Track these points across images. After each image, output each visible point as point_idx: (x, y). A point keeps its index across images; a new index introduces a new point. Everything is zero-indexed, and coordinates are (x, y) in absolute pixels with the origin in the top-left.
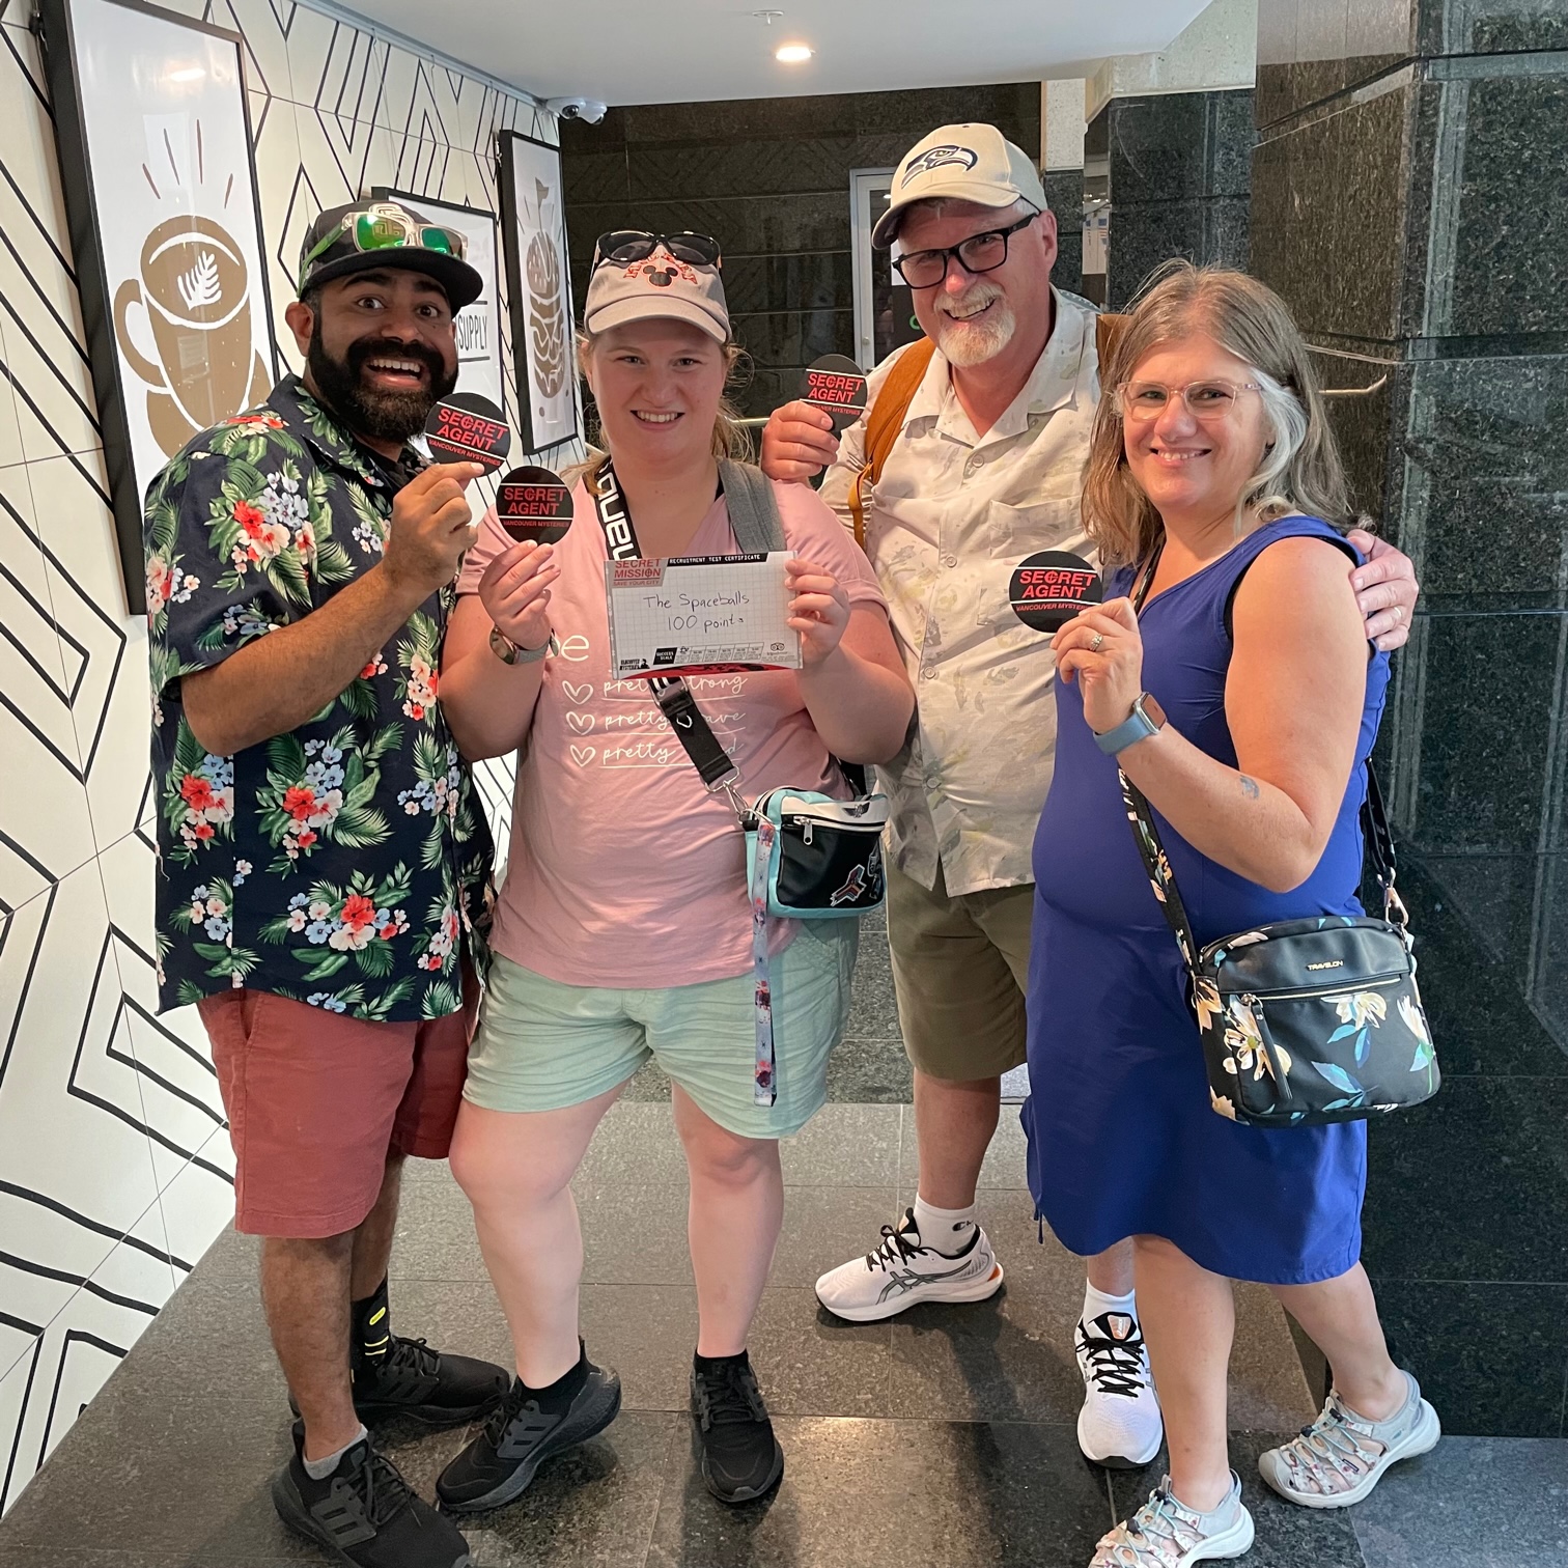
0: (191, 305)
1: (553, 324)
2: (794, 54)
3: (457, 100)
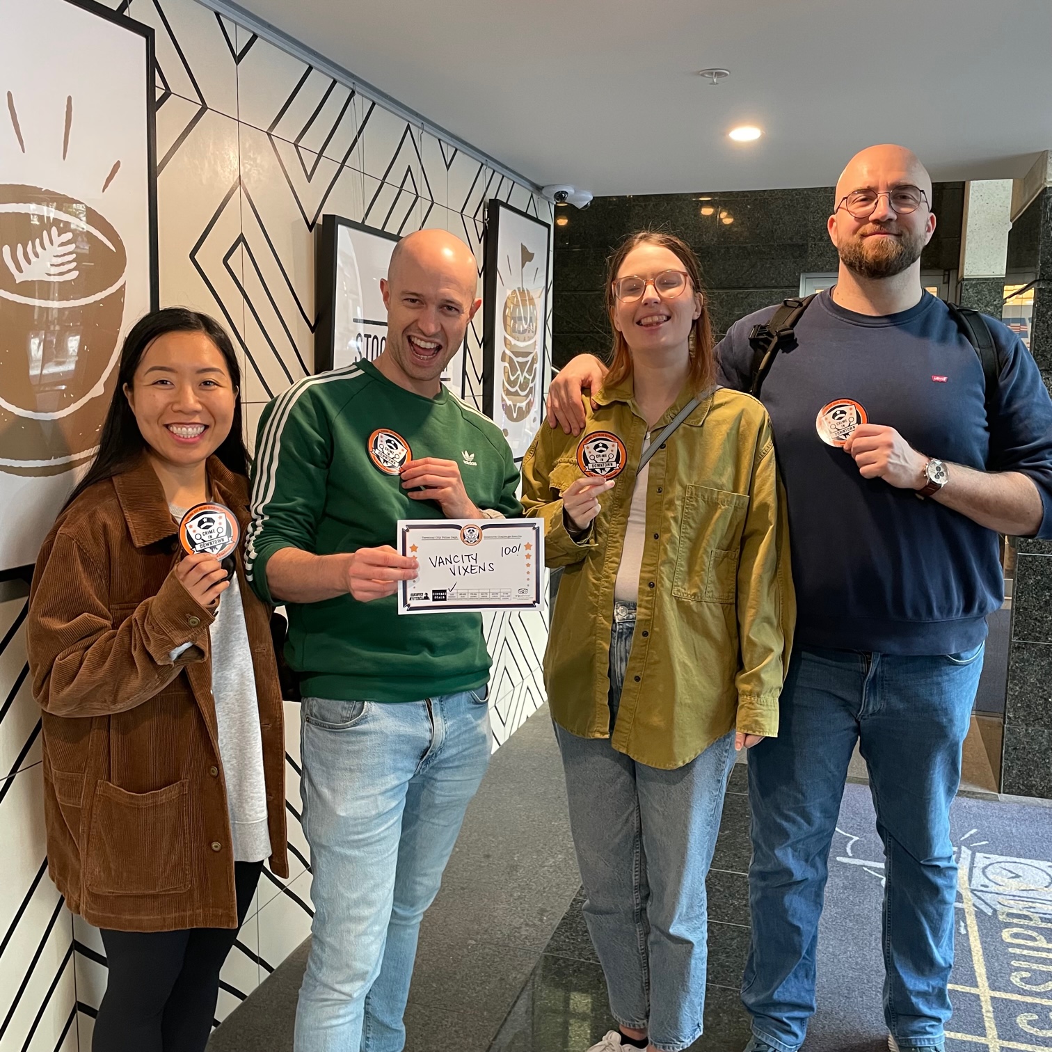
0: (19, 278)
1: (527, 362)
2: (745, 134)
3: (448, 167)
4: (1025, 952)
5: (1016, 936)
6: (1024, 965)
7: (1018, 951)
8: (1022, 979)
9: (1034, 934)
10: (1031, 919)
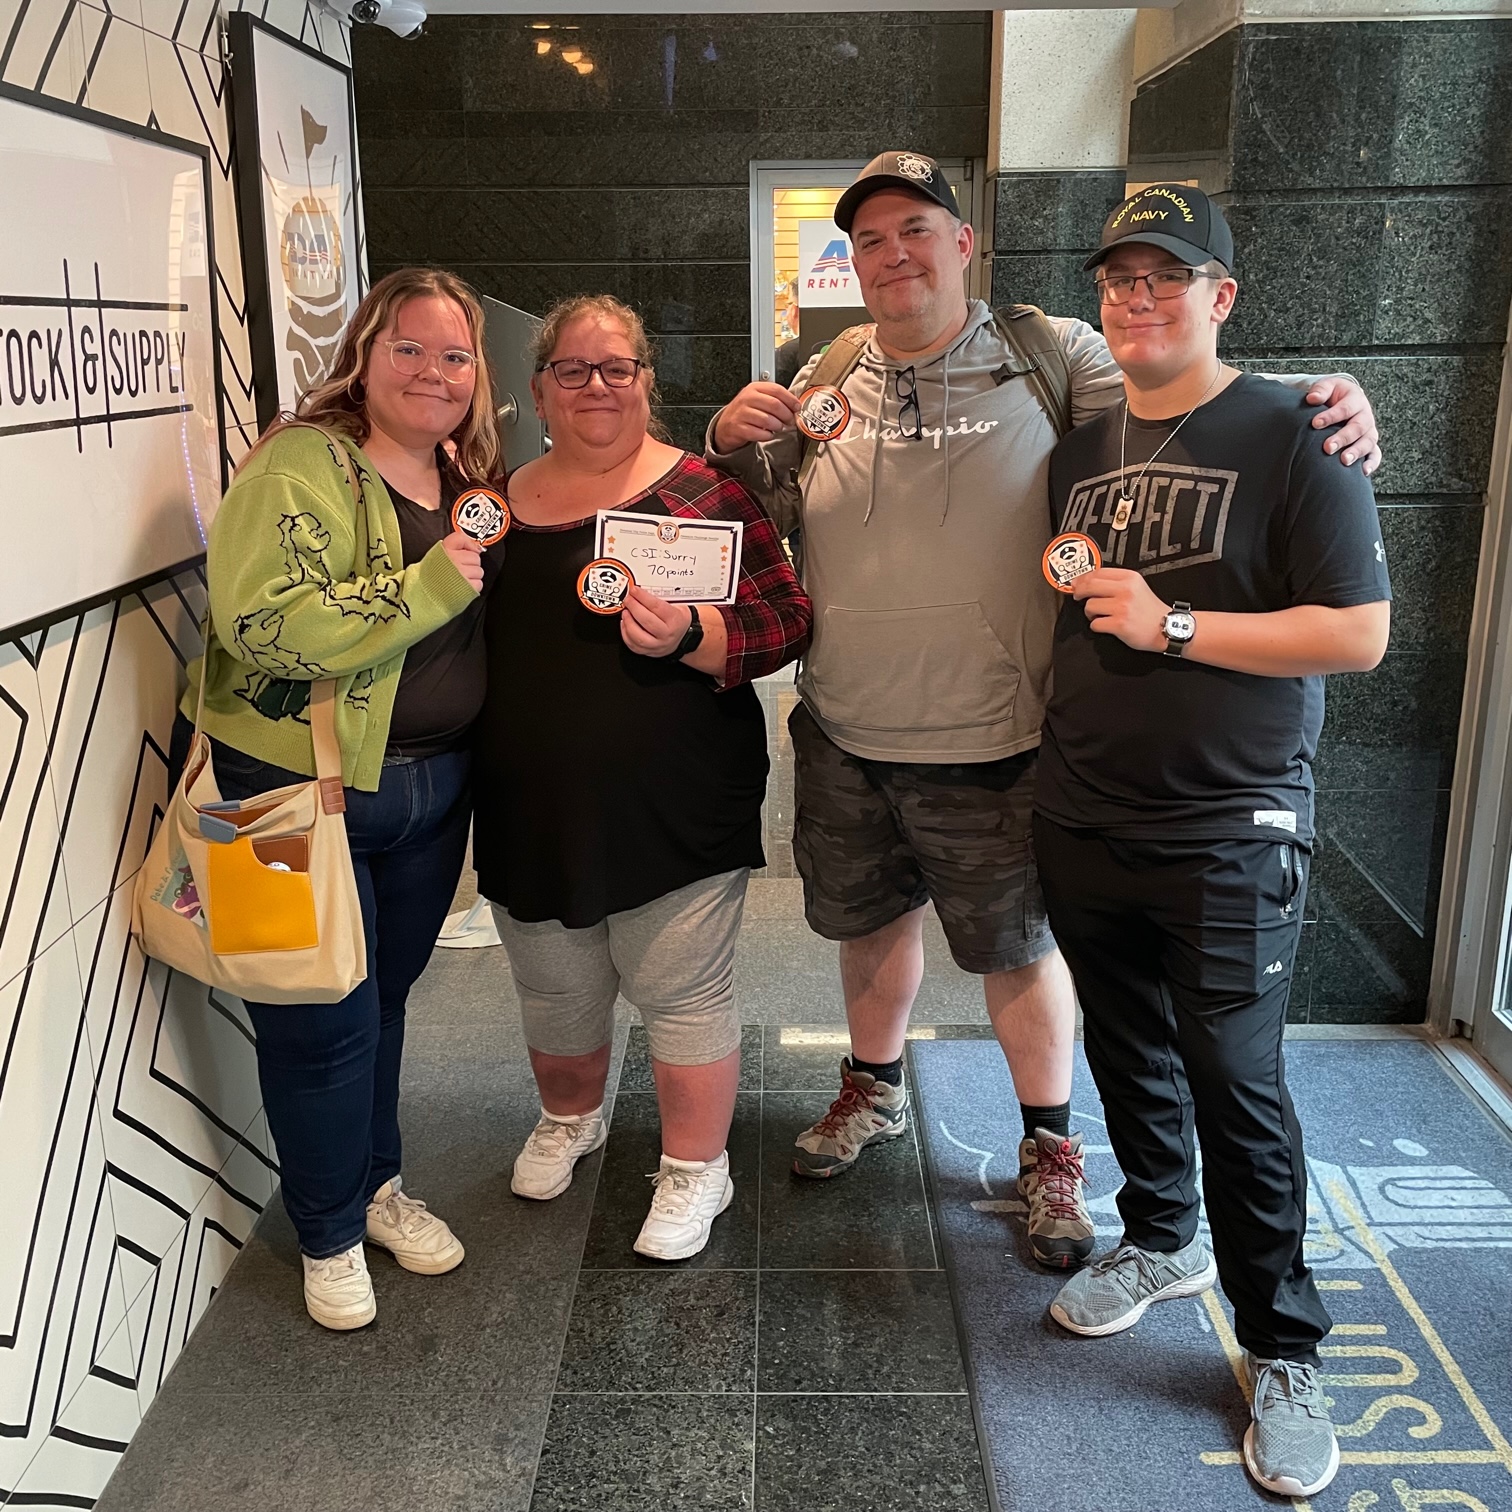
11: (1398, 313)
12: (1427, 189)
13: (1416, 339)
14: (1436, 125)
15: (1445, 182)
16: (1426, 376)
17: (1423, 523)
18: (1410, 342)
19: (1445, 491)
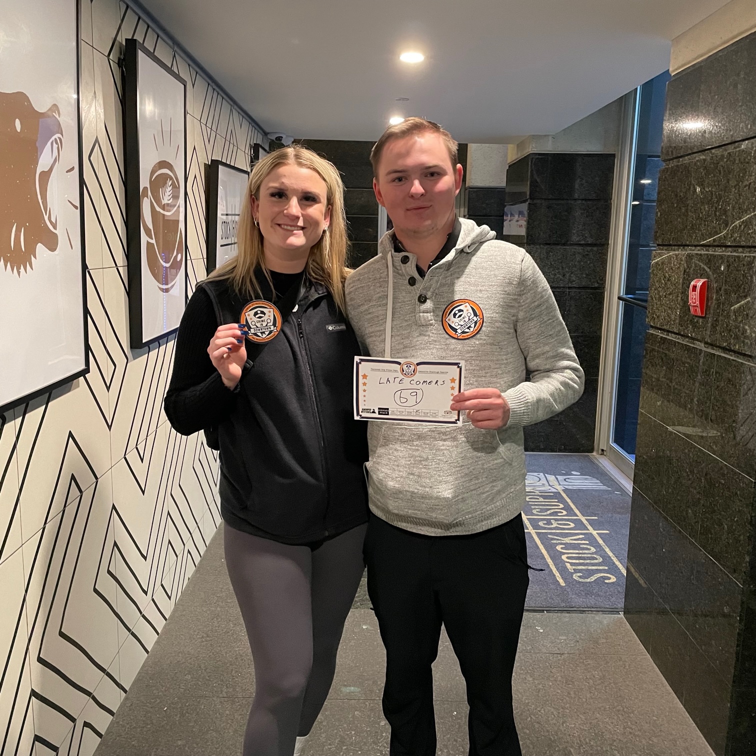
3: (241, 127)
4: (536, 503)
5: (530, 498)
6: (537, 507)
7: (533, 503)
8: (537, 512)
9: (538, 497)
10: (535, 493)
11: (578, 234)
12: (585, 200)
13: (583, 242)
14: (587, 182)
15: (590, 198)
16: (586, 253)
17: (587, 296)
18: (582, 243)
19: (593, 286)
